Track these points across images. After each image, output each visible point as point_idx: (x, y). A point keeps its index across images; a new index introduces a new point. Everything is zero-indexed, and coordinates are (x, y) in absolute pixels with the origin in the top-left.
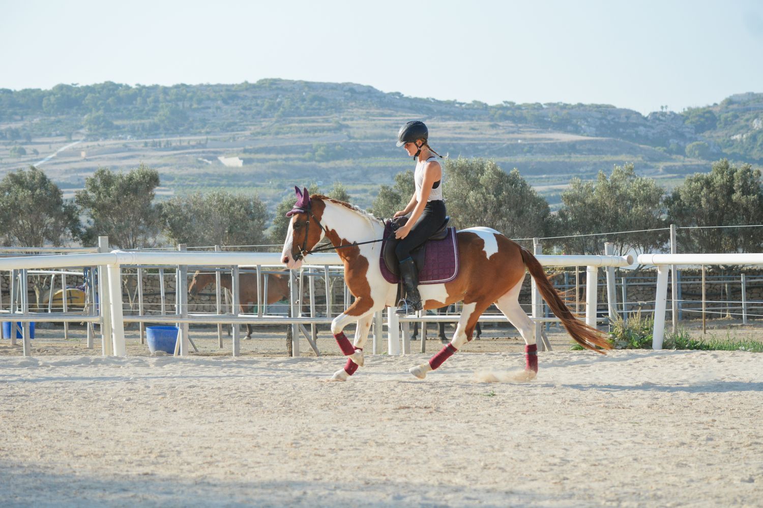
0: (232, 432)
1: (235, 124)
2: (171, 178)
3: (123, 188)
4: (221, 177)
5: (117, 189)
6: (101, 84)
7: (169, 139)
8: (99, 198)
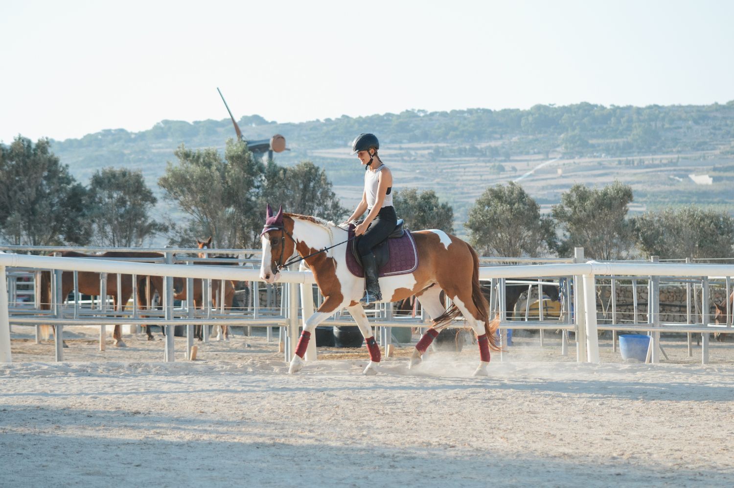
0: (701, 435)
1: (705, 143)
2: (643, 195)
3: (597, 203)
4: (691, 194)
5: (592, 204)
6: (577, 105)
7: (642, 157)
8: (575, 212)
